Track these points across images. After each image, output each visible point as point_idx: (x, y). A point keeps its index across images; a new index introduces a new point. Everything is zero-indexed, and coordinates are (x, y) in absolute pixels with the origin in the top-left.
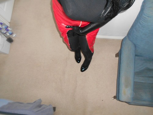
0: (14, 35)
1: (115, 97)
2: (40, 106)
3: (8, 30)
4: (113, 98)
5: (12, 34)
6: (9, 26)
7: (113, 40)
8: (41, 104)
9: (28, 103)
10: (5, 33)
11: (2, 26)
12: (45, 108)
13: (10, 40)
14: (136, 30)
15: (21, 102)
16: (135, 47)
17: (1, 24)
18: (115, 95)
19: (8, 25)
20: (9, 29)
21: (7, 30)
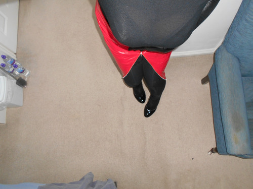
0: (27, 74)
1: (214, 150)
2: (93, 184)
3: (16, 66)
4: (210, 153)
5: (22, 72)
6: (16, 59)
7: (194, 56)
8: (94, 181)
9: (71, 183)
10: (12, 72)
11: (5, 61)
12: (101, 186)
13: (21, 83)
14: (240, 34)
15: (60, 183)
16: (240, 62)
17: (4, 57)
18: (215, 147)
19: (14, 57)
20: (17, 63)
21: (14, 67)
